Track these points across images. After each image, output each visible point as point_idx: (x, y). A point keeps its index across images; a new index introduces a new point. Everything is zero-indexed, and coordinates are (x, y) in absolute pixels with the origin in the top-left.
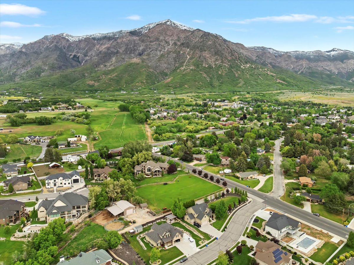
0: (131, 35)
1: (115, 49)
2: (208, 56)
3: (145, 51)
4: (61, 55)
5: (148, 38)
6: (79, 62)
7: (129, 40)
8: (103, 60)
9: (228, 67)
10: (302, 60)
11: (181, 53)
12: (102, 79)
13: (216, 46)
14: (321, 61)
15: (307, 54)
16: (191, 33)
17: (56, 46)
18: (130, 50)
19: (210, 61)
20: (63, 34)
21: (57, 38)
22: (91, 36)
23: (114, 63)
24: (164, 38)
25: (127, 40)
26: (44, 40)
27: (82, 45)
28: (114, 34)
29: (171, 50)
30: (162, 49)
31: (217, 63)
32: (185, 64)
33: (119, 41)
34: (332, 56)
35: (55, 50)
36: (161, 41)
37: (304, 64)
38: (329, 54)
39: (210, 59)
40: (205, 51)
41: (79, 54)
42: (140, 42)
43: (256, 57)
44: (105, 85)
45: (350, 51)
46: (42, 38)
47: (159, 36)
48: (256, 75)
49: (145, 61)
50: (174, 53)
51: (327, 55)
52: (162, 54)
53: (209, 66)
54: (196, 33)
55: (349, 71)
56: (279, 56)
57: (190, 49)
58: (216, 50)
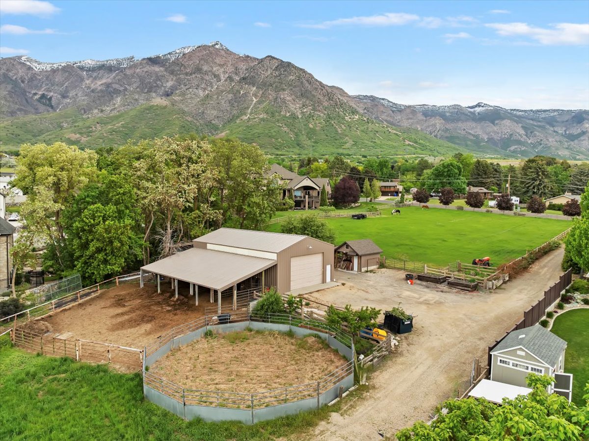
0: (150, 63)
1: (121, 86)
2: (288, 98)
3: (177, 89)
4: (16, 91)
5: (182, 67)
6: (52, 107)
7: (146, 72)
8: (98, 102)
9: (325, 117)
10: (433, 118)
11: (242, 92)
12: (96, 131)
13: (302, 83)
14: (463, 121)
15: (441, 110)
16: (257, 62)
17: (5, 76)
18: (148, 87)
19: (292, 107)
20: (20, 57)
21: (8, 63)
22: (76, 63)
23: (120, 106)
24: (210, 69)
25: (143, 71)
27: (58, 78)
28: (119, 63)
29: (224, 88)
30: (207, 86)
31: (305, 110)
32: (250, 110)
33: (128, 72)
34: (477, 114)
35: (2, 83)
36: (206, 73)
37: (438, 124)
38: (472, 110)
39: (292, 104)
40: (284, 90)
41: (52, 94)
42: (168, 74)
43: (364, 110)
44: (101, 141)
47: (202, 65)
48: (371, 131)
49: (177, 104)
50: (229, 92)
51: (470, 112)
52: (207, 96)
53: (292, 114)
54: (267, 62)
55: (503, 136)
56: (398, 111)
57: (257, 88)
58: (303, 89)
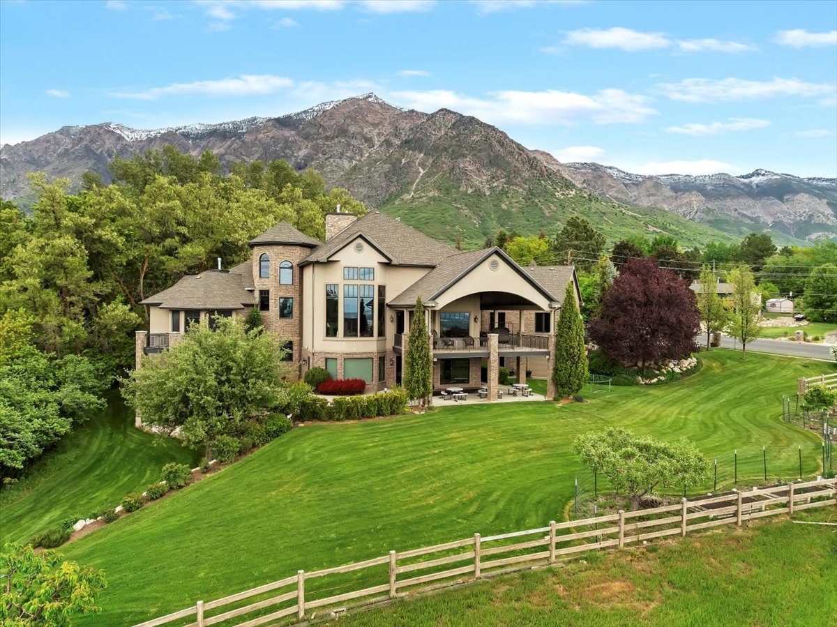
0: (278, 126)
1: (237, 157)
2: (470, 168)
3: (312, 159)
4: (99, 168)
5: (321, 129)
7: (273, 137)
9: (525, 193)
10: (687, 194)
11: (403, 161)
13: (491, 145)
14: (733, 197)
15: (698, 182)
16: (426, 118)
17: (87, 148)
18: (274, 157)
19: (476, 180)
20: (108, 125)
21: (92, 132)
22: (179, 129)
24: (360, 130)
25: (267, 137)
26: (59, 136)
28: (237, 126)
29: (378, 157)
30: (355, 154)
31: (495, 184)
32: (414, 186)
33: (248, 139)
34: (755, 187)
35: (83, 157)
36: (354, 136)
37: (695, 202)
38: (747, 181)
39: (477, 175)
40: (464, 156)
42: (301, 140)
43: (582, 184)
45: (793, 176)
46: (56, 132)
47: (348, 125)
48: (596, 213)
50: (385, 162)
51: (744, 184)
52: (355, 168)
53: (476, 191)
54: (440, 118)
55: (798, 218)
56: (633, 184)
57: (425, 154)
58: (492, 154)
